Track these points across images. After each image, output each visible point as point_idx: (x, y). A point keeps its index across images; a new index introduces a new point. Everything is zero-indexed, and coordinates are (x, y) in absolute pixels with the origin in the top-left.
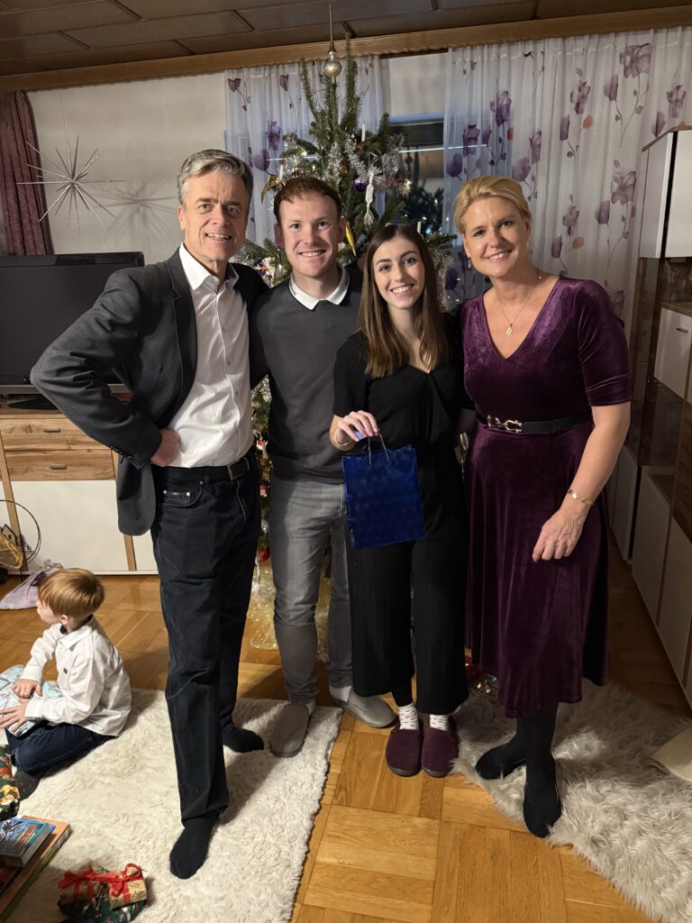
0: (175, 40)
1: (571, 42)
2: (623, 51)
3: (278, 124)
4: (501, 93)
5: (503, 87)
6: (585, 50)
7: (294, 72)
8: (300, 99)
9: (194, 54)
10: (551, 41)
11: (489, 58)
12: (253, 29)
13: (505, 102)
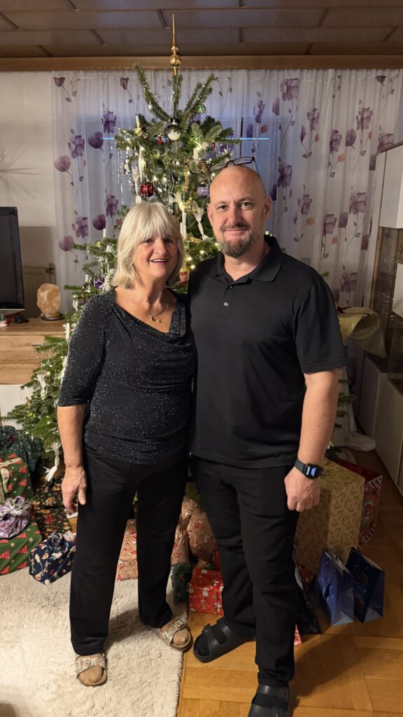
0: (40, 46)
3: (114, 114)
7: (133, 77)
8: (139, 96)
9: (51, 56)
12: (103, 43)
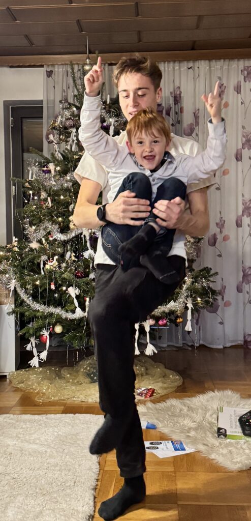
1: (213, 63)
2: (243, 68)
4: (176, 88)
5: (177, 84)
6: (222, 67)
10: (203, 62)
11: (168, 68)
12: (33, 44)
13: (178, 93)
